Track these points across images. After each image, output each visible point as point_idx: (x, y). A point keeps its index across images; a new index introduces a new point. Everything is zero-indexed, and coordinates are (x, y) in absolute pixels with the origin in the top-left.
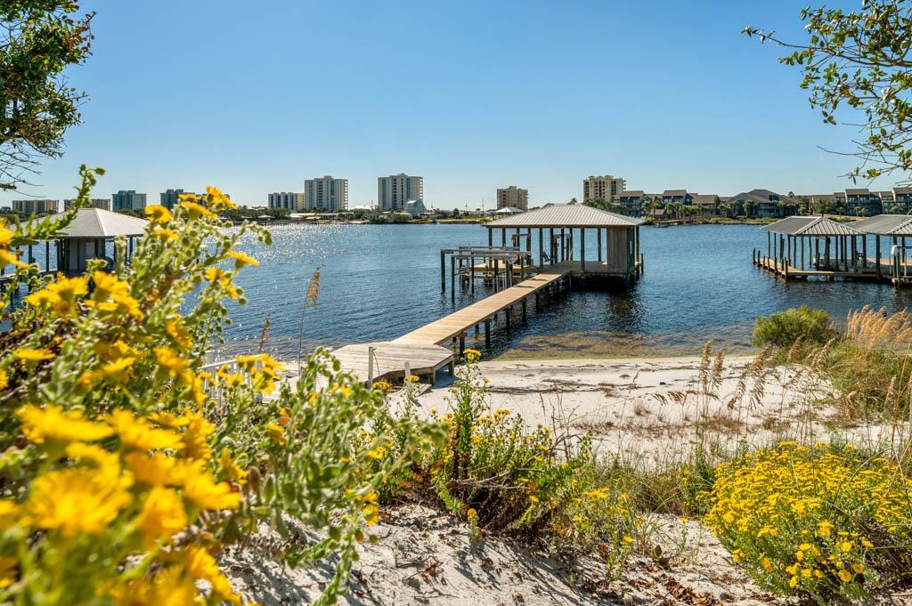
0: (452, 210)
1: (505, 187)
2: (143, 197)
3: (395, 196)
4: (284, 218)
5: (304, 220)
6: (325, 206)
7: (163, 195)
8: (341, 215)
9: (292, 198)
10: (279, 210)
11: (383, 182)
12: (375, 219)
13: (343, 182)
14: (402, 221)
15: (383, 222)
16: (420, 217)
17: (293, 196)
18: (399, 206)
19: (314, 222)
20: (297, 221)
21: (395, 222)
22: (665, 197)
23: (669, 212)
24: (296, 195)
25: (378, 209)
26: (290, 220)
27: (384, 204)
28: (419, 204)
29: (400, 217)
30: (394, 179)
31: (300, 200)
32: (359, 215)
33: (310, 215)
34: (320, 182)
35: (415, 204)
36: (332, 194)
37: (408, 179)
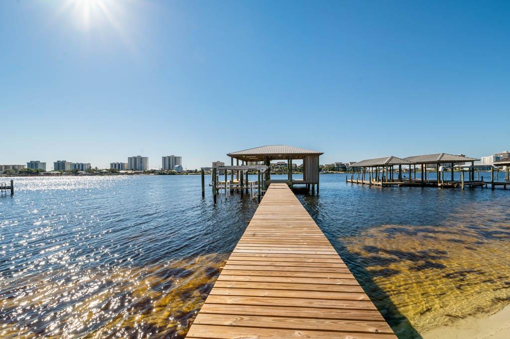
0: (194, 170)
1: (216, 161)
2: (44, 164)
3: (169, 165)
4: (116, 172)
5: (126, 173)
6: (137, 168)
7: (55, 163)
8: (144, 172)
9: (122, 165)
10: (115, 170)
11: (164, 158)
12: (161, 173)
13: (146, 158)
14: (173, 174)
15: (164, 174)
16: (180, 172)
17: (122, 164)
18: (171, 168)
19: (132, 174)
20: (123, 174)
21: (169, 174)
22: (278, 165)
23: (280, 169)
24: (124, 164)
25: (162, 170)
26: (119, 174)
27: (165, 168)
28: (180, 167)
29: (172, 172)
30: (169, 158)
31: (125, 165)
32: (153, 172)
33: (130, 172)
34: (135, 158)
35: (178, 167)
36: (141, 163)
37: (175, 158)
